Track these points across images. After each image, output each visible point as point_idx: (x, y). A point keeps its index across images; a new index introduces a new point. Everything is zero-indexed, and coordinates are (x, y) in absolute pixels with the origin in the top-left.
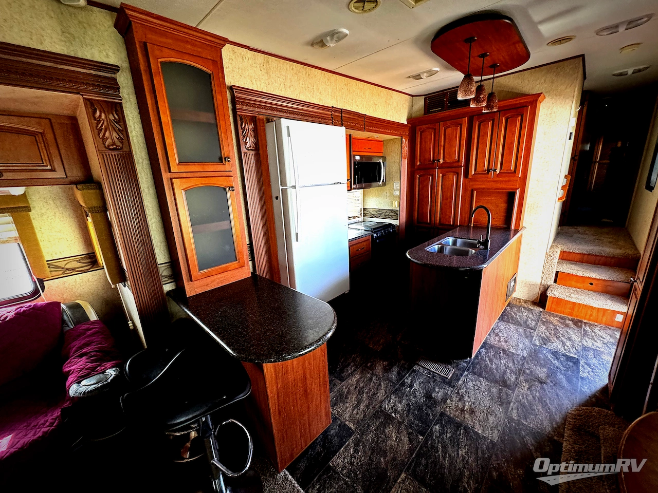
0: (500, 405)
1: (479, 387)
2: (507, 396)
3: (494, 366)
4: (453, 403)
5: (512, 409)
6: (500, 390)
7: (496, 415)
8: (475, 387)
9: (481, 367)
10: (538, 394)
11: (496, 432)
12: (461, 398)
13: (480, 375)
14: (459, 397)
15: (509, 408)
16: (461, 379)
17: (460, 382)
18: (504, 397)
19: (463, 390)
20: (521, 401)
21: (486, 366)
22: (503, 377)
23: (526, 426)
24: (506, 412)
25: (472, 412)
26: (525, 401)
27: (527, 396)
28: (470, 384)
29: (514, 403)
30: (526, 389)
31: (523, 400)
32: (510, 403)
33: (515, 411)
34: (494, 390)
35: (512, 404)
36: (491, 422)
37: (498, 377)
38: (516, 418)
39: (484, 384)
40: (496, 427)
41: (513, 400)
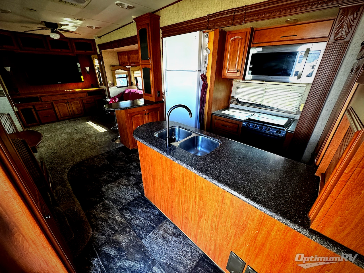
0: (115, 199)
1: (128, 195)
2: (117, 205)
3: (140, 210)
4: (125, 181)
5: (110, 202)
6: (122, 203)
7: (111, 194)
8: (130, 194)
9: (142, 203)
10: (110, 222)
11: (105, 190)
12: (125, 185)
13: (135, 199)
14: (127, 185)
15: (111, 201)
16: (136, 190)
17: (135, 189)
18: (118, 203)
19: (130, 188)
20: (112, 210)
21: (141, 206)
22: (130, 211)
23: (100, 203)
24: (110, 199)
25: (118, 186)
26: (110, 212)
27: (112, 215)
28: (132, 192)
29: (112, 205)
30: (116, 218)
31: (111, 211)
32: (113, 203)
33: (108, 203)
34: (124, 201)
35: (112, 204)
36: (109, 191)
37: (131, 208)
38: (105, 201)
39: (130, 199)
40: (106, 191)
41: (114, 206)
